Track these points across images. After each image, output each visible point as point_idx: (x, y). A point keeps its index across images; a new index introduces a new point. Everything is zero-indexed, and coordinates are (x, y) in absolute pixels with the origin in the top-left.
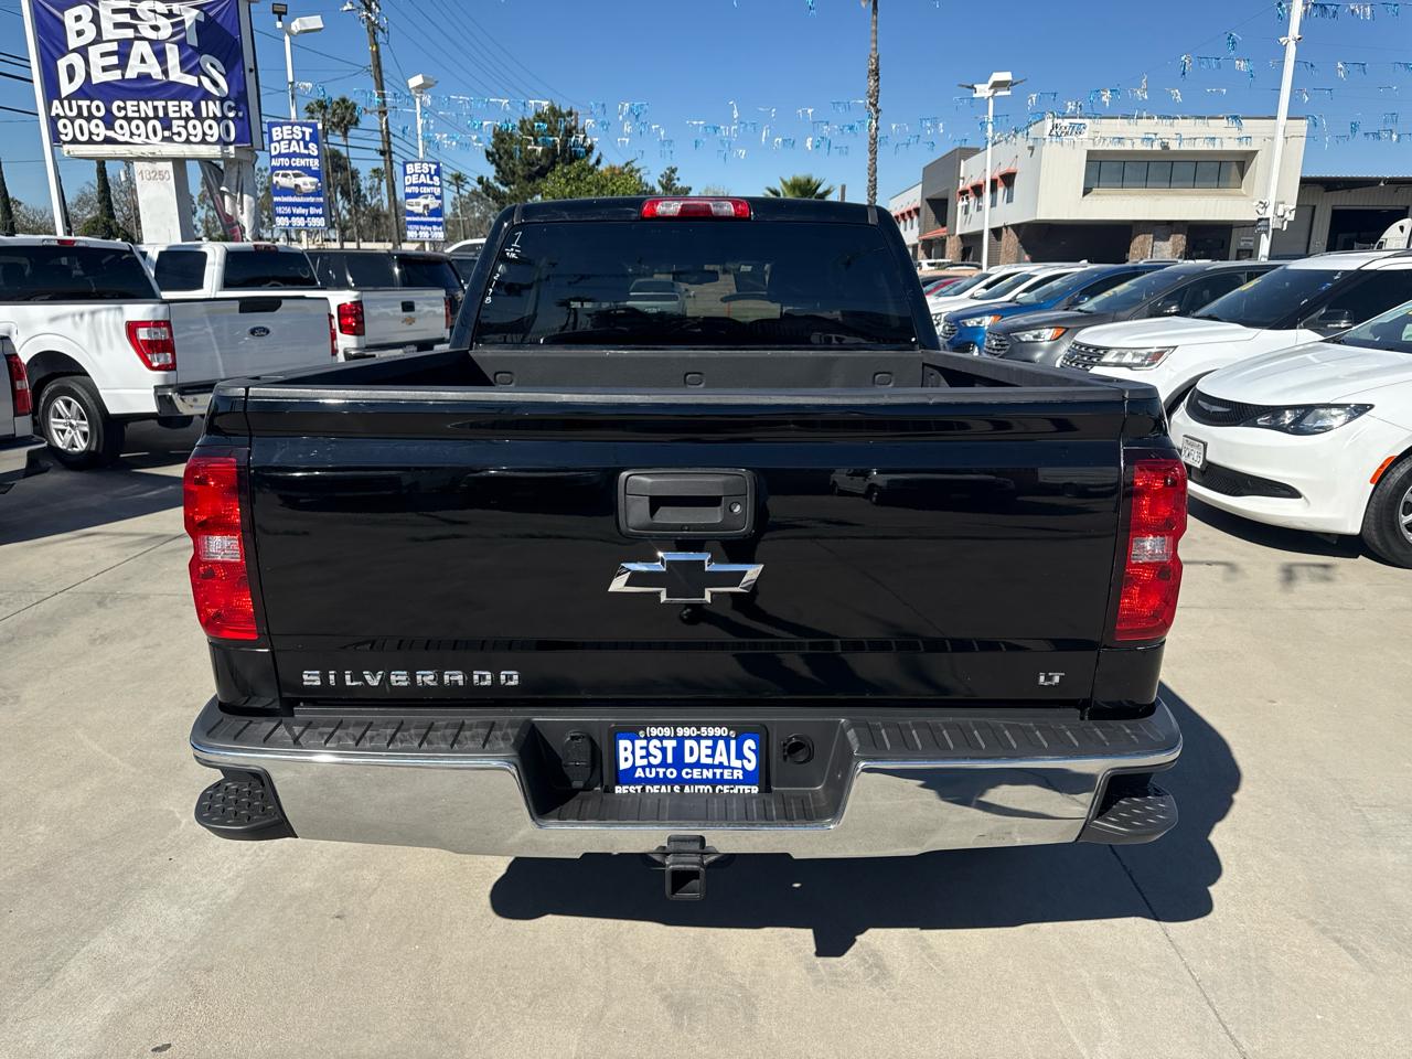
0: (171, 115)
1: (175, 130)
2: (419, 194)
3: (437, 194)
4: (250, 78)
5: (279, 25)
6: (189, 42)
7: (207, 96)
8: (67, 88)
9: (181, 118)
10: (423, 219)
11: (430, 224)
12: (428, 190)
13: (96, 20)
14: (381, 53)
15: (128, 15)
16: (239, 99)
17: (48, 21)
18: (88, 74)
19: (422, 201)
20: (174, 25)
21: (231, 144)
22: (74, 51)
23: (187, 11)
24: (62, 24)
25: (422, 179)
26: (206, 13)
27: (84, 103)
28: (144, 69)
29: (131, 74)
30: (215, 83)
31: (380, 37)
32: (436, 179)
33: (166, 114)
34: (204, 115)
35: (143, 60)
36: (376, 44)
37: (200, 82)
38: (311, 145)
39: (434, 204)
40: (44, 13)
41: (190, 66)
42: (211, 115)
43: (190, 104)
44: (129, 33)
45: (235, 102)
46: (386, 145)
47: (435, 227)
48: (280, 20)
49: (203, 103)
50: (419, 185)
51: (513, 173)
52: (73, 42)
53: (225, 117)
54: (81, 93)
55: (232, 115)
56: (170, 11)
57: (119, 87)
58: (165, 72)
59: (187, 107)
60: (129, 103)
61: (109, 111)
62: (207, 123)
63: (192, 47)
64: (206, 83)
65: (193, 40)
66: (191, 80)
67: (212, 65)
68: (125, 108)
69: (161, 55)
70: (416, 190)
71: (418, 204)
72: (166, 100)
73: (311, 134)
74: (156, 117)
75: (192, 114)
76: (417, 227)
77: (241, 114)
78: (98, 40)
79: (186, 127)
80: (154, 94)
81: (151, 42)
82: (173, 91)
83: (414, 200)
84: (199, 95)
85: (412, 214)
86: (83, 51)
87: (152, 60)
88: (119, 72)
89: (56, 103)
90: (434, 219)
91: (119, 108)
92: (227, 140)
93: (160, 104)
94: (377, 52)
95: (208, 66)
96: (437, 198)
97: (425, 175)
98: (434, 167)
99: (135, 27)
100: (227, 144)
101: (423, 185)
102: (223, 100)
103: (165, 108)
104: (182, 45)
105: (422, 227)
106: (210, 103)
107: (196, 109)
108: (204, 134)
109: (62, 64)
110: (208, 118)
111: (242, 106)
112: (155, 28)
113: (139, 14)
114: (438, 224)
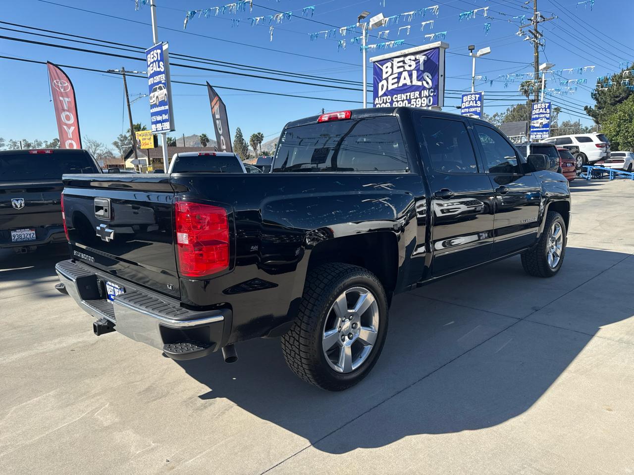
0: (412, 98)
1: (412, 103)
2: (539, 118)
3: (547, 117)
4: (441, 79)
5: (471, 54)
6: (420, 69)
7: (424, 88)
8: (381, 93)
9: (415, 98)
10: (539, 129)
11: (542, 131)
12: (544, 115)
13: (392, 67)
14: (540, 56)
15: (402, 63)
16: (436, 88)
17: (378, 70)
18: (387, 87)
19: (540, 121)
20: (416, 63)
21: (430, 106)
22: (384, 79)
23: (421, 57)
24: (382, 70)
25: (541, 111)
26: (427, 57)
27: (385, 98)
28: (405, 82)
29: (401, 84)
30: (428, 83)
31: (540, 48)
32: (548, 110)
33: (410, 98)
34: (422, 96)
35: (405, 79)
36: (537, 52)
37: (422, 84)
38: (478, 102)
39: (545, 121)
40: (376, 66)
41: (420, 78)
42: (425, 96)
43: (418, 92)
44: (402, 69)
45: (434, 90)
46: (536, 97)
47: (544, 133)
48: (471, 52)
49: (423, 91)
50: (539, 114)
51: (605, 102)
52: (385, 76)
53: (429, 96)
54: (385, 95)
55: (432, 94)
56: (416, 58)
57: (397, 90)
58: (411, 82)
59: (417, 94)
60: (399, 95)
61: (392, 99)
62: (423, 99)
63: (421, 70)
64: (425, 83)
65: (422, 68)
66: (420, 83)
67: (428, 76)
68: (397, 98)
69: (411, 75)
70: (537, 116)
71: (537, 123)
72: (410, 92)
73: (478, 97)
74: (407, 99)
75: (418, 96)
76: (536, 133)
77: (435, 94)
78: (392, 74)
79: (416, 102)
80: (407, 90)
81: (408, 71)
82: (414, 88)
83: (536, 121)
84: (422, 88)
85: (534, 127)
86: (387, 79)
87: (408, 78)
88: (397, 84)
89: (377, 99)
90: (545, 129)
91: (395, 98)
92: (429, 104)
93: (408, 94)
94: (538, 56)
95: (426, 77)
96: (547, 119)
97: (543, 109)
98: (547, 105)
99: (403, 67)
100: (429, 106)
101: (541, 113)
102: (429, 89)
103: (410, 95)
104: (418, 70)
105: (538, 133)
106: (425, 91)
107: (420, 94)
108: (422, 103)
109: (380, 85)
110: (424, 97)
111: (436, 91)
112: (410, 66)
113: (406, 62)
114: (546, 131)
